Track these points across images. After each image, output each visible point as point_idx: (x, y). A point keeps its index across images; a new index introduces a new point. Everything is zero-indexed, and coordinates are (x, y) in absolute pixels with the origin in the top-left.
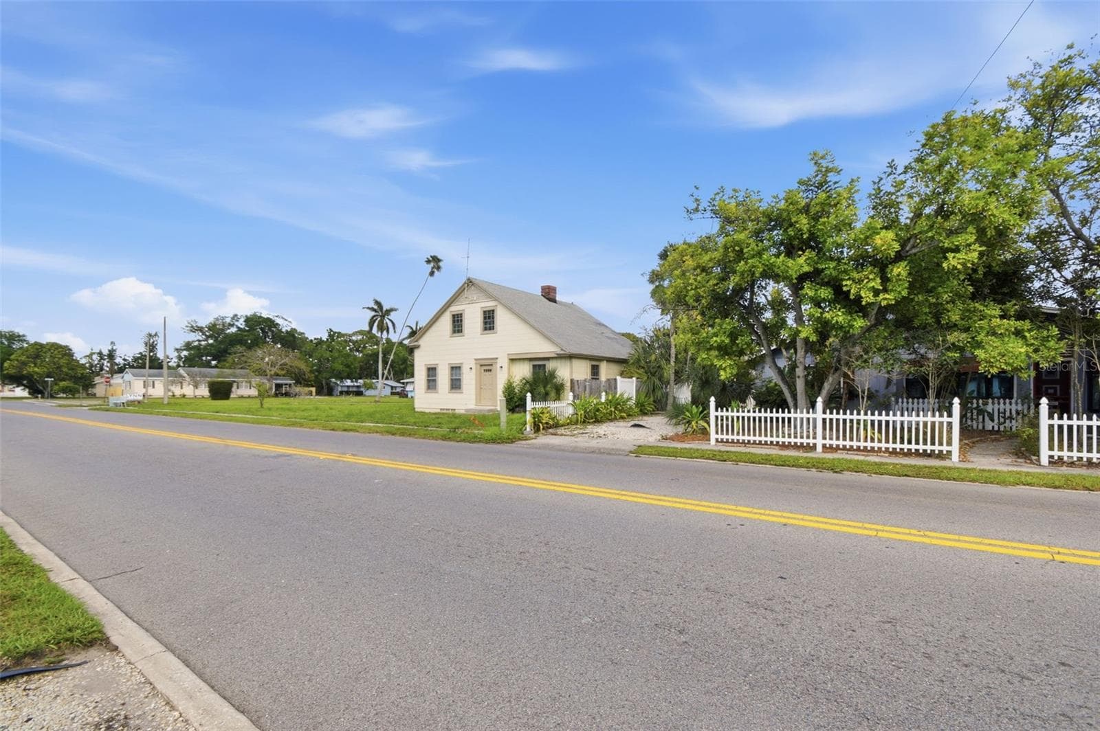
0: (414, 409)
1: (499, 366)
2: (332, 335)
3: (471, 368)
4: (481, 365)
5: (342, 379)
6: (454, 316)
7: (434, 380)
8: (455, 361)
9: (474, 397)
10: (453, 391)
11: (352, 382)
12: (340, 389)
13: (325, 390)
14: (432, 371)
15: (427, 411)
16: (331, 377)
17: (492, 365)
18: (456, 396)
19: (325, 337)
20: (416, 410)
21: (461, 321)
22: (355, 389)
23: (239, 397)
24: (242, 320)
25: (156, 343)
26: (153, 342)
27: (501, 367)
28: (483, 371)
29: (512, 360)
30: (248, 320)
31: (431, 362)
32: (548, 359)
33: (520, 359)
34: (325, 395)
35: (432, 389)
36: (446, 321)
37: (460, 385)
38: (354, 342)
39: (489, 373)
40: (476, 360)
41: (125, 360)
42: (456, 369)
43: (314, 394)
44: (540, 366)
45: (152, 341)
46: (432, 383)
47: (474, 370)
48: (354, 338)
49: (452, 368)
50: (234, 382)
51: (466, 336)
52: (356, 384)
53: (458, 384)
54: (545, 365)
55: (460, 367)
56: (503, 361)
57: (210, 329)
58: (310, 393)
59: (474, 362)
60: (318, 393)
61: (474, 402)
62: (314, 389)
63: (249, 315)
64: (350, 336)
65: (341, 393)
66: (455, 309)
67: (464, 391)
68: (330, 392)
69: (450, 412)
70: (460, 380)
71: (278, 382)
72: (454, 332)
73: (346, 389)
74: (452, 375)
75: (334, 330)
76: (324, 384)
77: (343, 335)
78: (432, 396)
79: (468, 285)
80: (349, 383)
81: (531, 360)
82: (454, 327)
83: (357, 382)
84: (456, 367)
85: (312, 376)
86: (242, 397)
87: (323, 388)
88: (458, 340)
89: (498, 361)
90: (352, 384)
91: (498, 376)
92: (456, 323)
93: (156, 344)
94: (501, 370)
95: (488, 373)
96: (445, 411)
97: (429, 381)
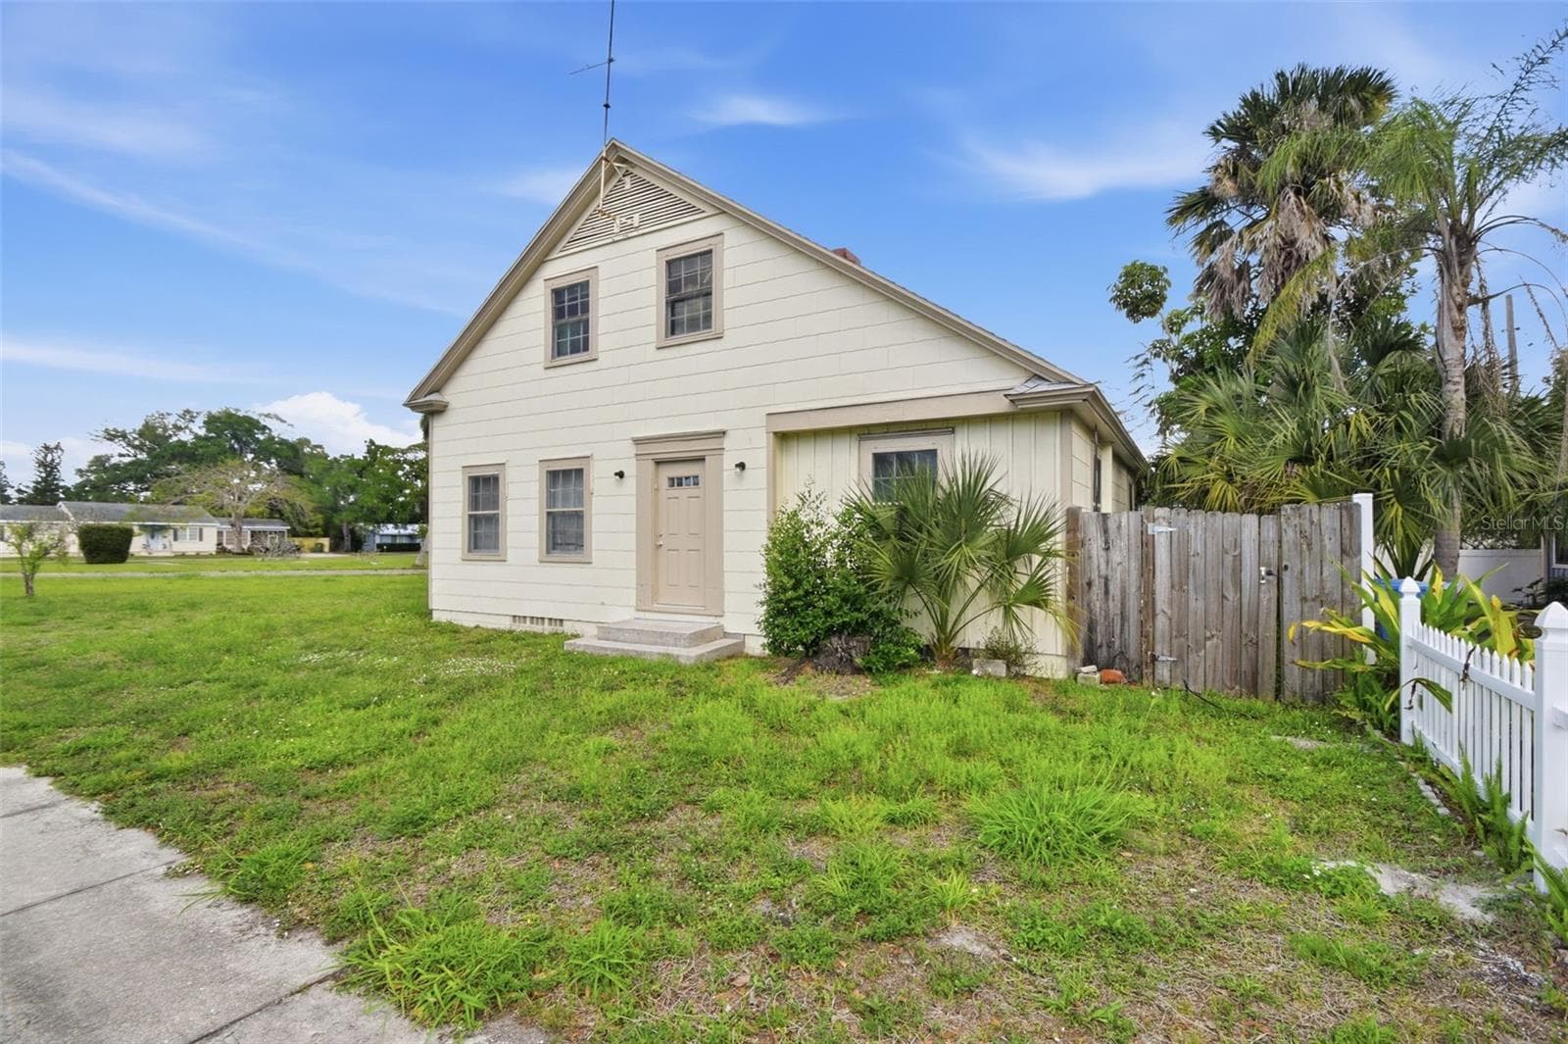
0: (430, 613)
1: (729, 461)
2: (373, 449)
3: (621, 475)
4: (658, 463)
5: (378, 522)
6: (558, 293)
7: (493, 520)
8: (563, 451)
9: (631, 578)
10: (557, 555)
11: (396, 527)
12: (378, 540)
13: (347, 543)
14: (484, 488)
15: (468, 622)
16: (356, 520)
17: (702, 459)
18: (564, 572)
19: (360, 453)
20: (436, 616)
21: (585, 308)
22: (405, 541)
23: (176, 557)
24: (200, 421)
25: (57, 461)
26: (53, 460)
27: (742, 466)
28: (665, 483)
29: (785, 438)
30: (211, 422)
31: (483, 458)
32: (947, 426)
33: (816, 434)
34: (347, 552)
35: (487, 548)
36: (534, 309)
37: (580, 536)
38: (411, 463)
39: (692, 491)
40: (638, 441)
41: (19, 491)
42: (565, 479)
43: (327, 549)
44: (903, 457)
45: (49, 458)
46: (483, 532)
47: (630, 481)
48: (410, 456)
49: (553, 476)
50: (169, 527)
51: (602, 357)
52: (402, 532)
53: (572, 530)
54: (933, 453)
55: (579, 472)
56: (750, 443)
57: (141, 434)
58: (319, 549)
59: (632, 450)
60: (334, 549)
61: (631, 596)
62: (326, 542)
63: (214, 412)
64: (404, 452)
65: (380, 547)
66: (561, 268)
67: (595, 556)
68: (357, 545)
69: (547, 628)
70: (578, 516)
71: (258, 528)
72: (559, 350)
73: (389, 541)
74: (551, 499)
75: (377, 443)
76: (345, 532)
77: (393, 451)
78: (484, 570)
79: (611, 173)
80: (390, 529)
81: (864, 432)
82: (559, 331)
83: (405, 529)
84: (566, 473)
85: (319, 518)
86: (183, 555)
87: (342, 538)
88: (574, 375)
89: (727, 443)
90: (395, 532)
91: (730, 500)
92: (567, 319)
93: (58, 464)
94: (740, 476)
95: (682, 492)
96: (527, 626)
97: (475, 521)
